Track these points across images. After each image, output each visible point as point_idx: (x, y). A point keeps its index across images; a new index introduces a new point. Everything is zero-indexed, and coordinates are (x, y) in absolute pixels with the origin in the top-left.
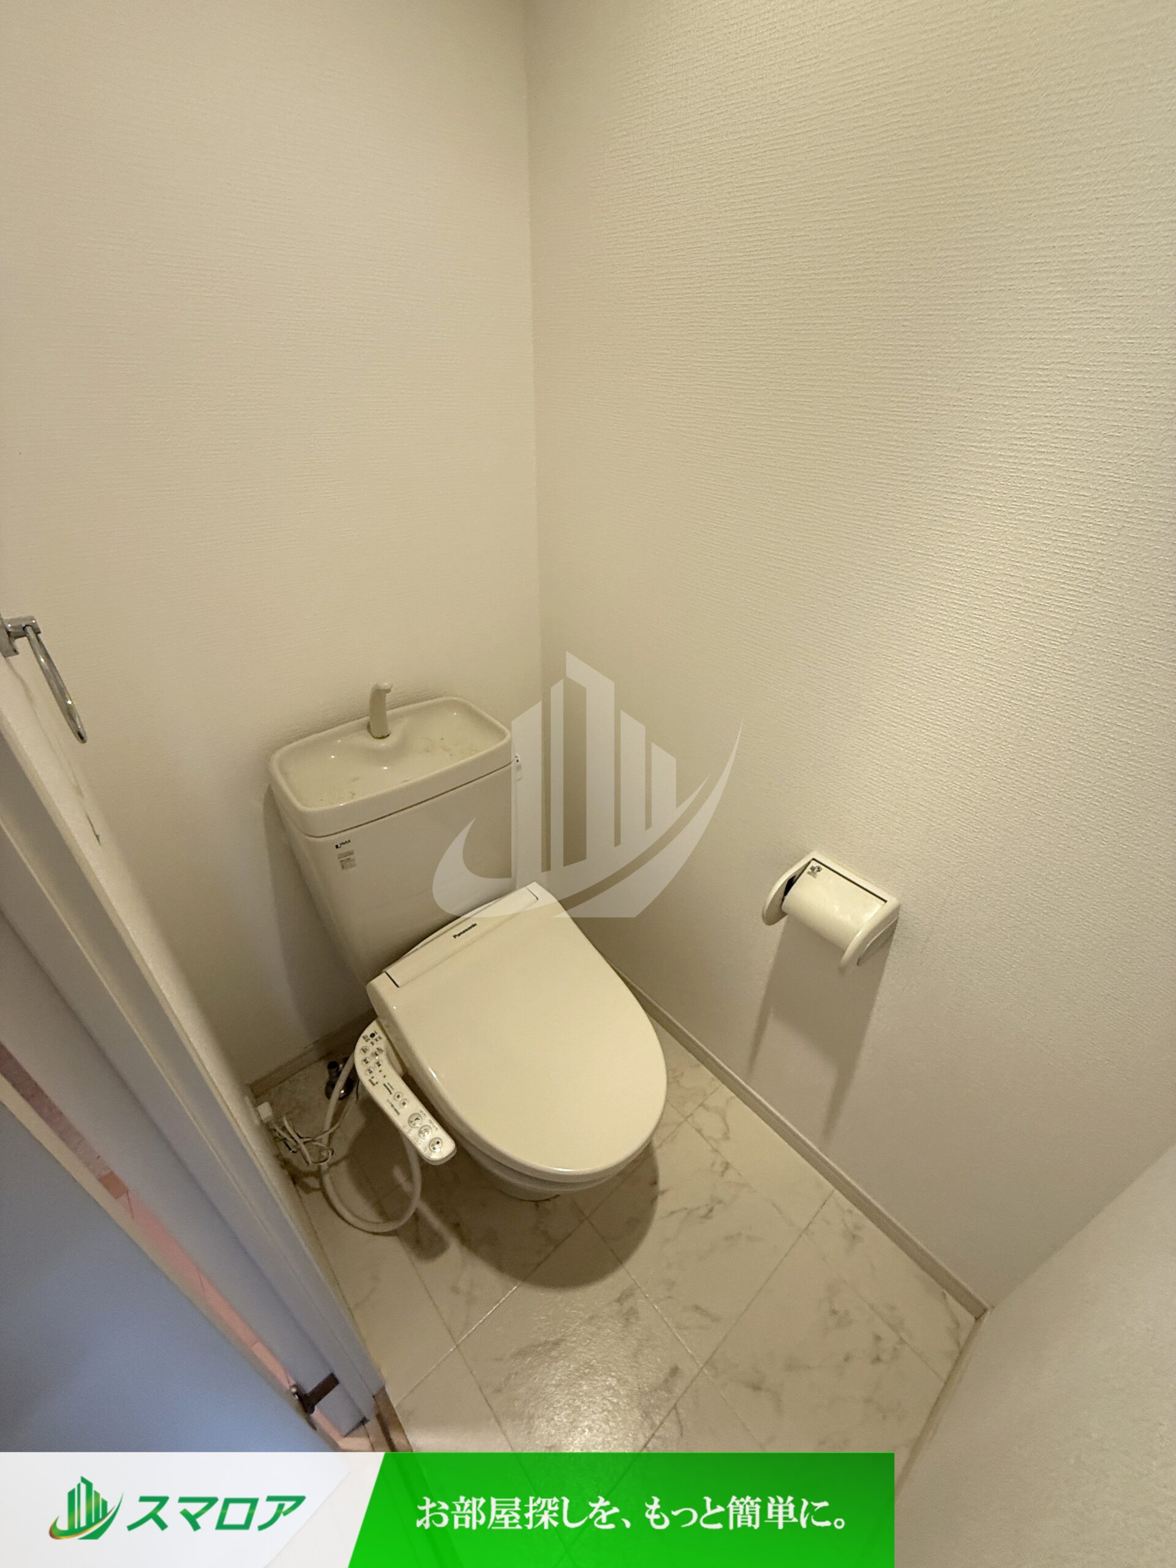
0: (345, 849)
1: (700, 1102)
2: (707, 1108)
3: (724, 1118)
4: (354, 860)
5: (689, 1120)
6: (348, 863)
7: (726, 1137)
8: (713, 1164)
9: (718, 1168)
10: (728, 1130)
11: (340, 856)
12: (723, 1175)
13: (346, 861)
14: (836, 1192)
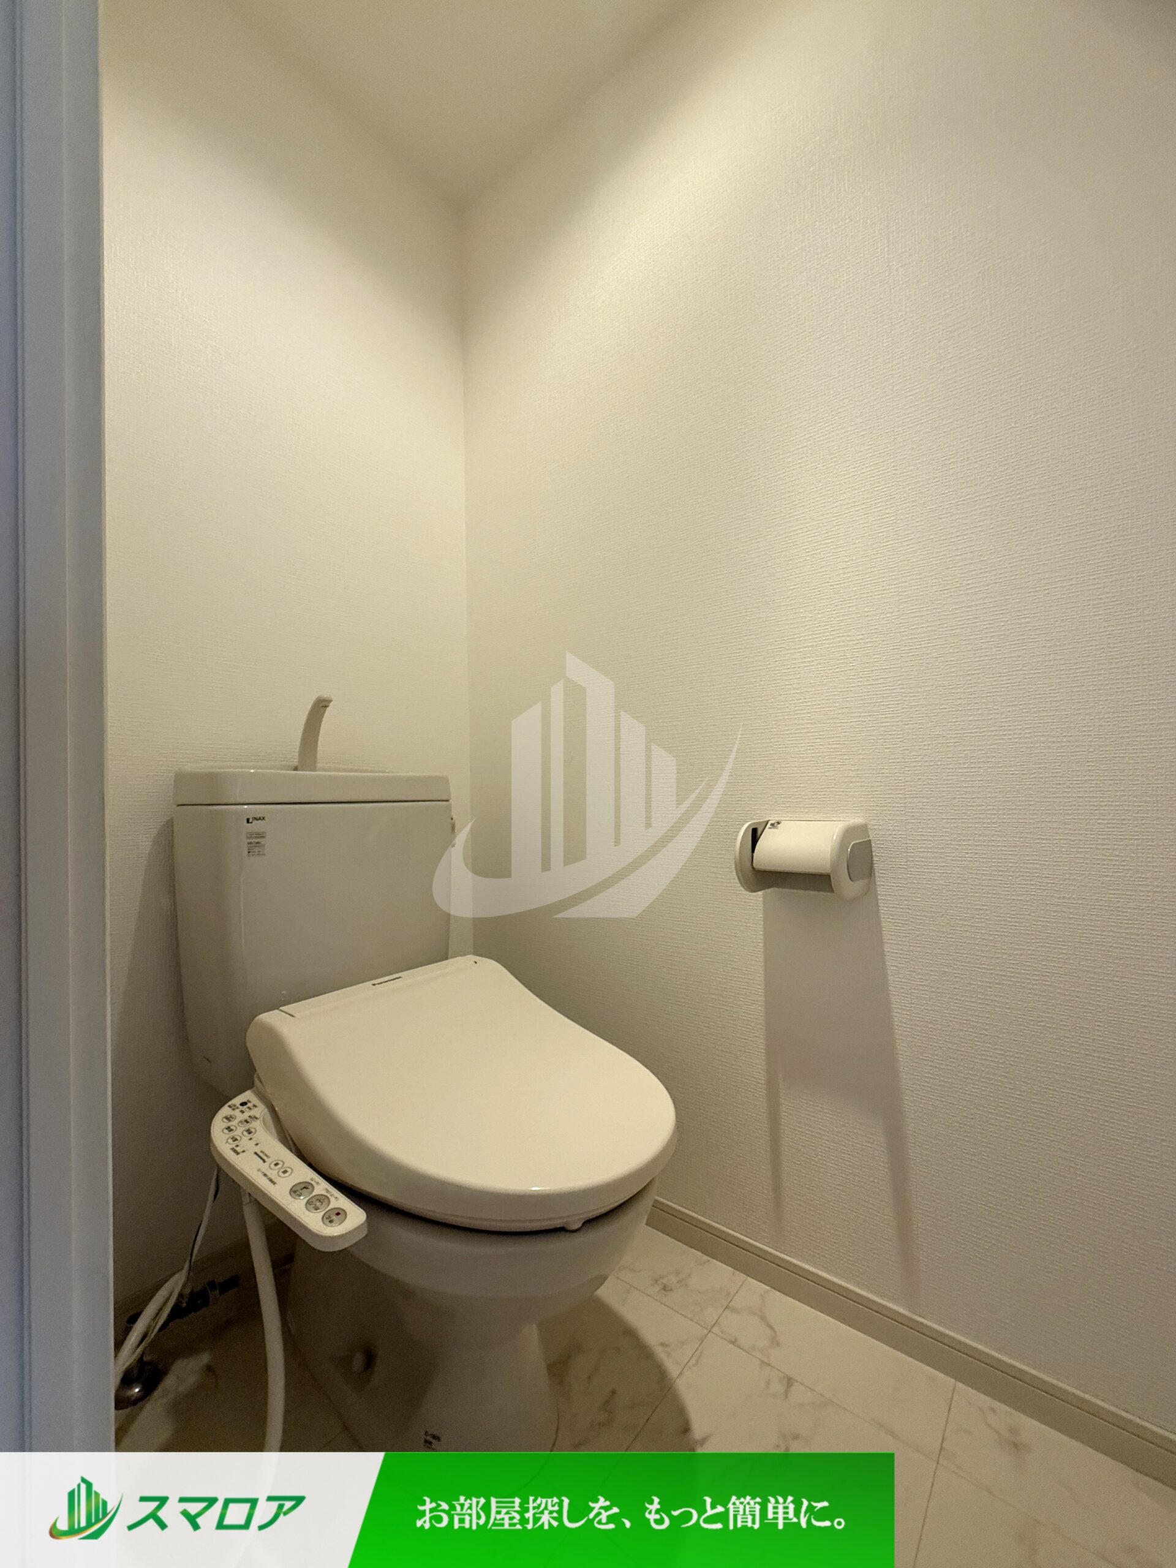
0: (256, 826)
1: (726, 1304)
2: (735, 1310)
3: (763, 1318)
4: (264, 846)
5: (715, 1330)
6: (256, 850)
7: (775, 1342)
8: (768, 1383)
9: (778, 1388)
10: (775, 1332)
11: (250, 835)
12: (786, 1397)
13: (255, 844)
14: (960, 1385)
